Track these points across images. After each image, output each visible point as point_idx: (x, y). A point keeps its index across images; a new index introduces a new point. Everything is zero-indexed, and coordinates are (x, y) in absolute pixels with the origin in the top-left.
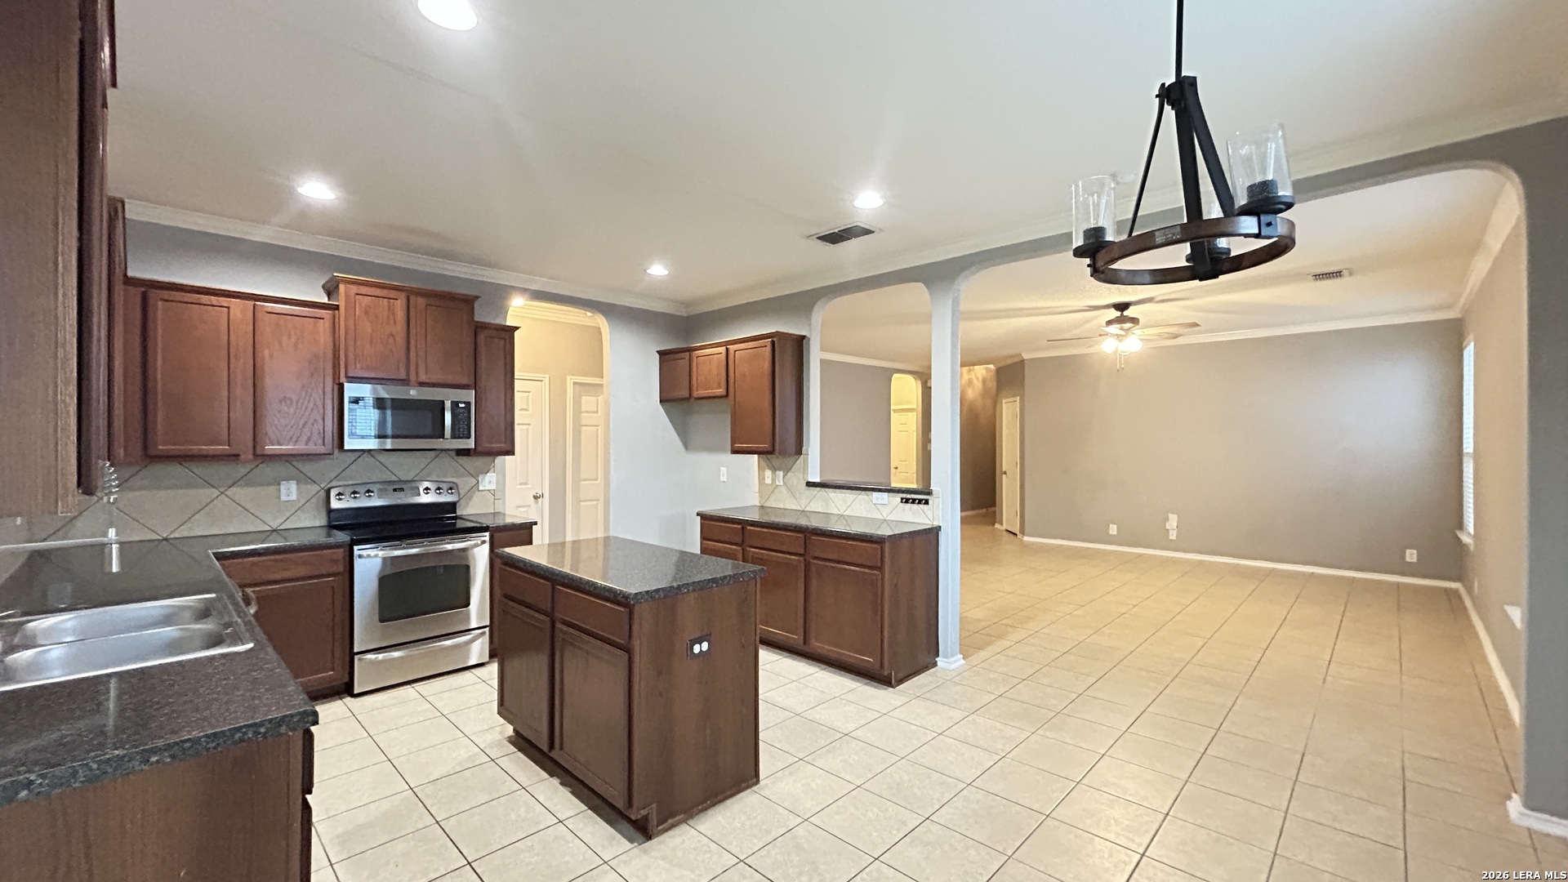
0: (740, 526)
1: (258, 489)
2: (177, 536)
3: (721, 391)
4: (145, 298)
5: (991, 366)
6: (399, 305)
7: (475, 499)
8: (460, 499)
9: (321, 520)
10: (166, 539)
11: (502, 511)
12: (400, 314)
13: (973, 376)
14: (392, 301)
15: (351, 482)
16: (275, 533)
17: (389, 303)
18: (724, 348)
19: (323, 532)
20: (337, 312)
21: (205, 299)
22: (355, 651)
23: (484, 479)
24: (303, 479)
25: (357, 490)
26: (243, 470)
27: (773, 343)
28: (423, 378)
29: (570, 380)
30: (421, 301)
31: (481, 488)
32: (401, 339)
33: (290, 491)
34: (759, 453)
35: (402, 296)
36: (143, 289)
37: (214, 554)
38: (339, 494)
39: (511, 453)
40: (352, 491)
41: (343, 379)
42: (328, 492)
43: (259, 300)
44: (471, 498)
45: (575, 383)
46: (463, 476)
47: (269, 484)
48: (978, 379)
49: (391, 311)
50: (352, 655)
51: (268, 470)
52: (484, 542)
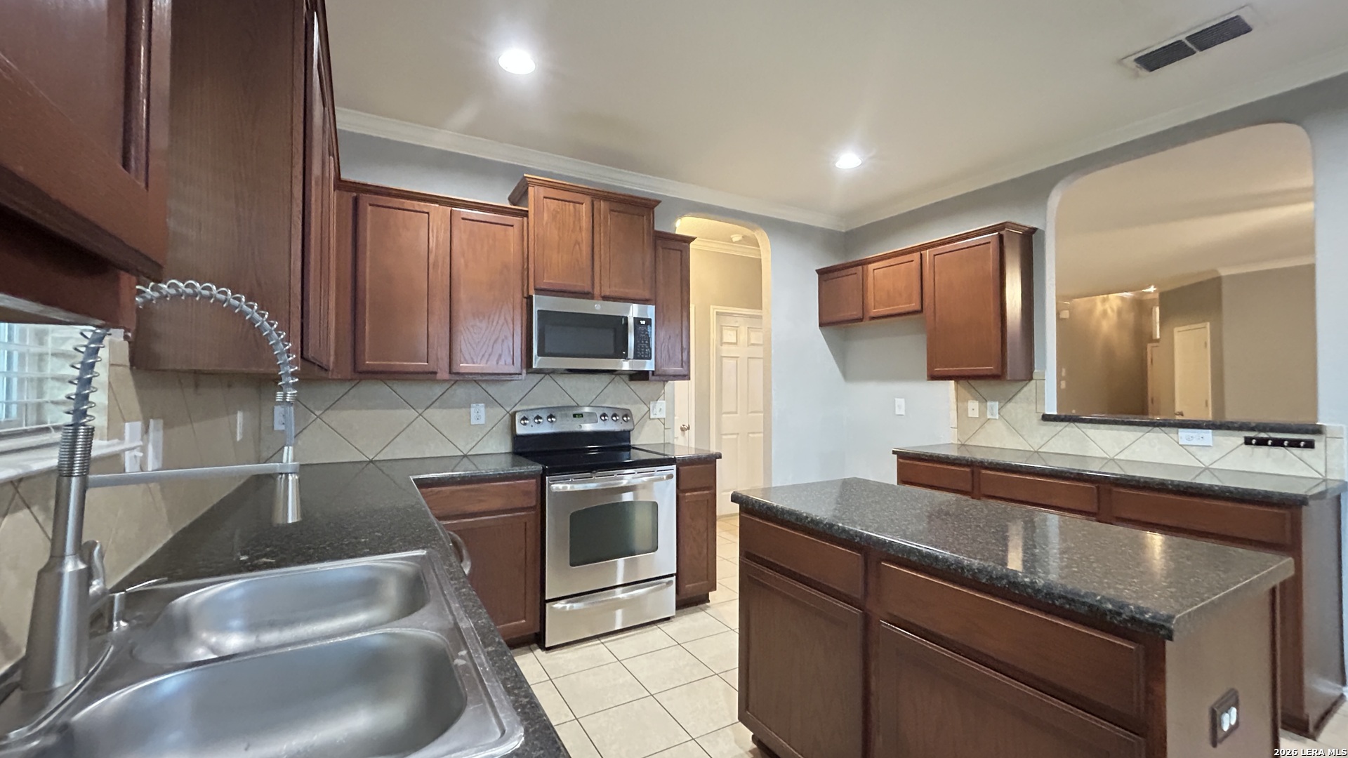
0: (968, 470)
1: (451, 411)
2: (382, 458)
3: (915, 306)
4: (356, 201)
5: (1128, 295)
6: (584, 209)
7: (646, 429)
8: (634, 426)
9: (505, 446)
10: (371, 461)
11: (671, 442)
12: (585, 222)
13: (1107, 306)
14: (577, 205)
15: (533, 407)
16: (465, 459)
17: (574, 207)
18: (919, 253)
19: (509, 458)
20: (525, 219)
21: (408, 204)
22: (547, 598)
23: (654, 407)
24: (492, 402)
25: (540, 415)
26: (438, 390)
27: (1001, 237)
28: (607, 292)
29: (713, 310)
30: (603, 205)
31: (652, 416)
32: (585, 248)
33: (479, 414)
34: (956, 378)
35: (587, 200)
36: (355, 194)
37: (414, 480)
38: (525, 419)
39: (686, 377)
40: (535, 415)
41: (532, 292)
42: (513, 416)
43: (457, 206)
44: (643, 426)
45: (717, 313)
46: (636, 403)
47: (460, 407)
48: (1113, 310)
49: (577, 217)
50: (544, 602)
51: (460, 391)
52: (670, 477)
